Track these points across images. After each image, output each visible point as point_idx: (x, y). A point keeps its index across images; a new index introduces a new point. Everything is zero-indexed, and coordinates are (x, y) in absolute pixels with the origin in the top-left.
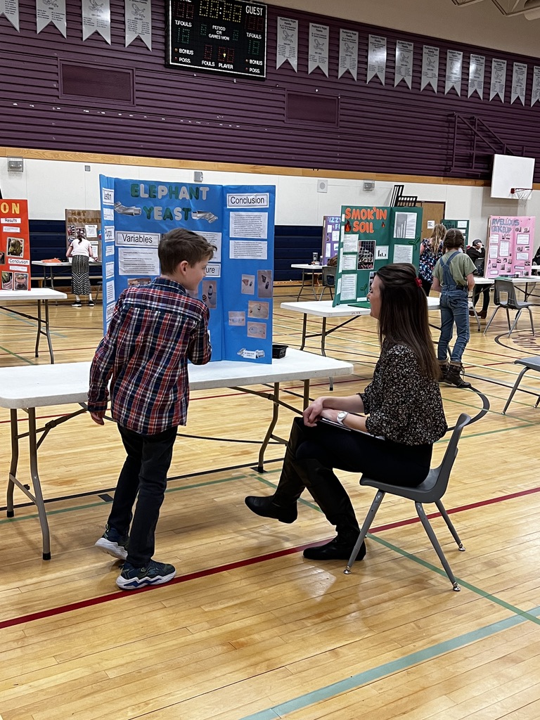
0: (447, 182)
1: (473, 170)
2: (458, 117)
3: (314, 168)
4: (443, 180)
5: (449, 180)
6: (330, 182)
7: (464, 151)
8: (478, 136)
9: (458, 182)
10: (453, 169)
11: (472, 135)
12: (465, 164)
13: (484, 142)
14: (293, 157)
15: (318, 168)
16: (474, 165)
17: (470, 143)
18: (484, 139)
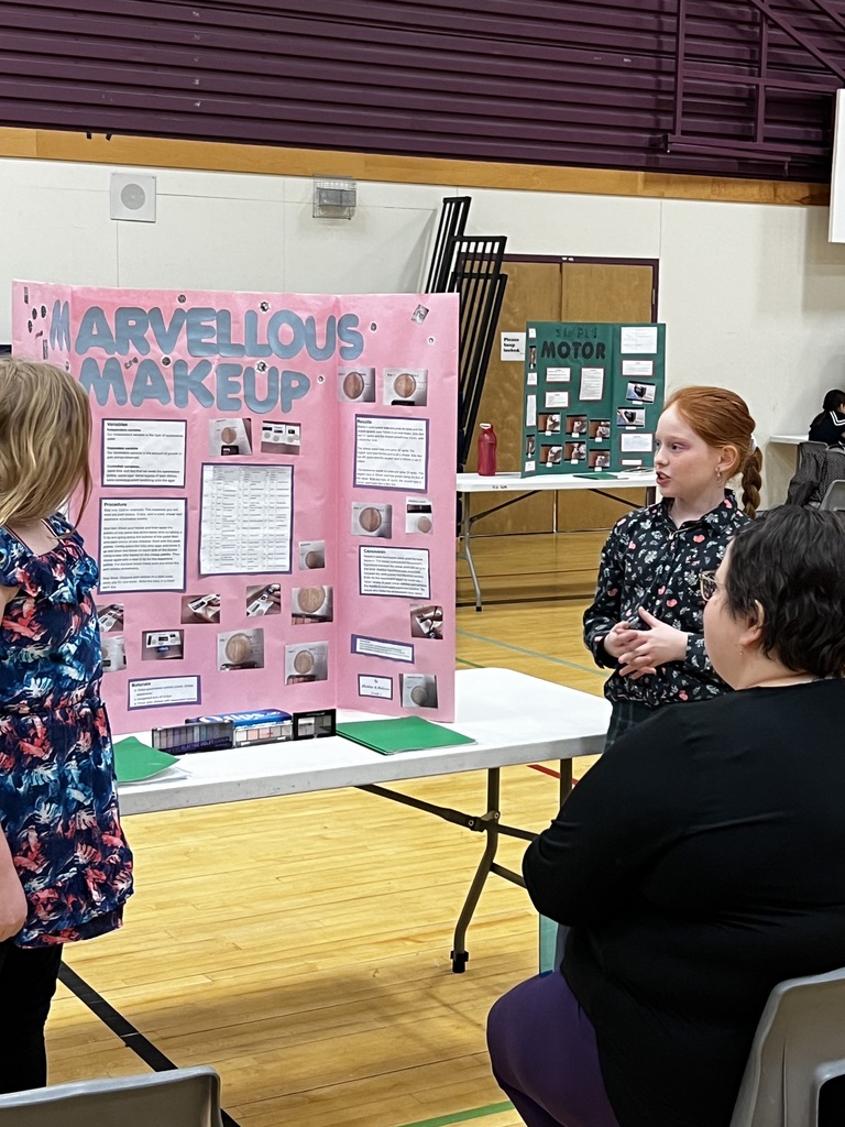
0: (662, 189)
1: (759, 144)
3: (89, 130)
4: (646, 181)
5: (668, 182)
6: (167, 181)
7: (724, 79)
8: (776, 26)
9: (708, 191)
10: (677, 142)
11: (752, 24)
12: (732, 126)
13: (802, 47)
15: (110, 131)
16: (762, 128)
17: (744, 51)
18: (803, 38)
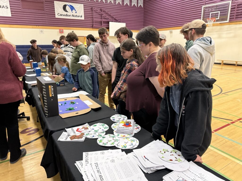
0: (93, 30)
2: (94, 8)
3: (37, 26)
6: (45, 30)
7: (100, 20)
8: (103, 15)
10: (94, 26)
12: (100, 24)
13: (106, 17)
14: (27, 22)
15: (39, 26)
16: (103, 24)
17: (101, 17)
18: (106, 16)
